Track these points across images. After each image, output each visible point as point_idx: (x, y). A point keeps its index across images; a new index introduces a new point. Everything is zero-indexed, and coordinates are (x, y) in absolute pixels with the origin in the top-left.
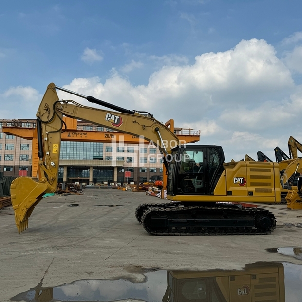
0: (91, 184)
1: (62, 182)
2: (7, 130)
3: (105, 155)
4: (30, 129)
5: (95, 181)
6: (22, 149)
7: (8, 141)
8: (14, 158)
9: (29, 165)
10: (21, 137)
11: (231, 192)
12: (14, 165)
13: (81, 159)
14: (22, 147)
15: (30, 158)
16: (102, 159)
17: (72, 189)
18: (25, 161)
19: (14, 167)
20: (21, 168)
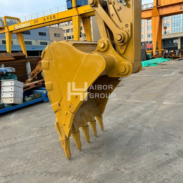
1: (177, 49)
4: (149, 10)
6: (148, 29)
8: (144, 36)
19: (144, 43)
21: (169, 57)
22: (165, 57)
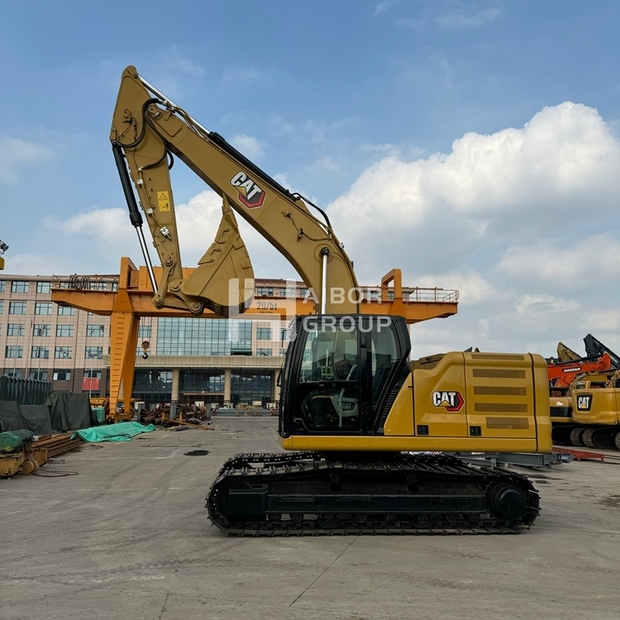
0: (228, 407)
1: (170, 401)
2: (61, 297)
3: (255, 346)
4: (106, 293)
5: (235, 399)
6: (89, 335)
7: (62, 320)
8: (73, 352)
9: (104, 367)
10: (88, 310)
11: (427, 427)
12: (72, 367)
13: (208, 354)
14: (89, 331)
15: (105, 352)
16: (250, 354)
17: (191, 416)
18: (95, 359)
19: (73, 372)
20: (87, 374)
21: (153, 422)
22: (142, 421)
